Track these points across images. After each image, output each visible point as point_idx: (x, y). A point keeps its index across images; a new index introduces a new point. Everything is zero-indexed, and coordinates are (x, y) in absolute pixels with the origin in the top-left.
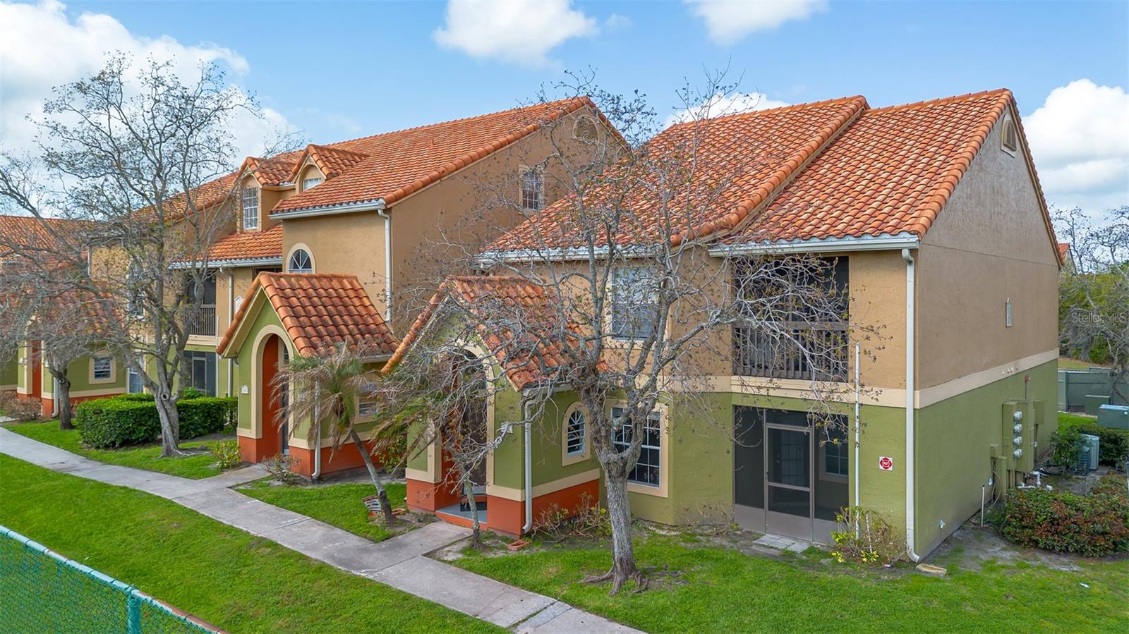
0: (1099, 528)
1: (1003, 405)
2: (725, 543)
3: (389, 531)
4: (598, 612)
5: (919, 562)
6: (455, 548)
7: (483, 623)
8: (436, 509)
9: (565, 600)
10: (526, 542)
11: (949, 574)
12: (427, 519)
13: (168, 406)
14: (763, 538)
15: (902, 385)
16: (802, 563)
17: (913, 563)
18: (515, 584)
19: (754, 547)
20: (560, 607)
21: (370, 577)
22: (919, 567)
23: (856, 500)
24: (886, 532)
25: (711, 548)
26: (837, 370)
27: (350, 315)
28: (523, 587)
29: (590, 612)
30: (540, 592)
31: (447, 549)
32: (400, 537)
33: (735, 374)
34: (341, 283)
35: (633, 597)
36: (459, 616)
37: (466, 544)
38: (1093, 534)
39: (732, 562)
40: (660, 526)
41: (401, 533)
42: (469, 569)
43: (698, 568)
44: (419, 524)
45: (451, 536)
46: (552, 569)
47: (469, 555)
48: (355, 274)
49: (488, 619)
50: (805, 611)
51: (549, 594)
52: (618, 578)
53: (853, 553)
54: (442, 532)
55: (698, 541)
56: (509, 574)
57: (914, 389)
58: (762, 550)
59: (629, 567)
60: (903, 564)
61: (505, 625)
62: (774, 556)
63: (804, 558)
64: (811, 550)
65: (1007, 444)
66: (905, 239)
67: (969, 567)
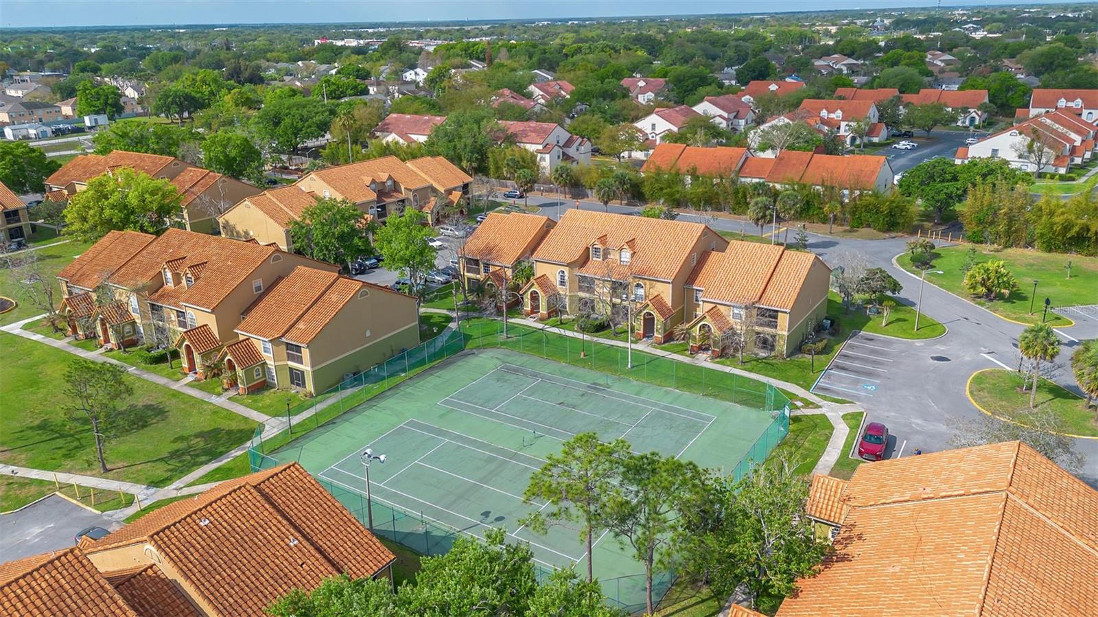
1: (808, 322)
2: (754, 355)
9: (734, 367)
10: (720, 356)
11: (790, 359)
12: (699, 352)
13: (614, 325)
14: (760, 354)
15: (785, 331)
16: (767, 359)
17: (785, 358)
18: (724, 365)
19: (759, 356)
20: (734, 369)
21: (700, 365)
23: (777, 349)
24: (781, 354)
27: (664, 306)
28: (726, 365)
29: (739, 369)
30: (729, 367)
32: (696, 357)
33: (757, 325)
34: (657, 297)
35: (744, 366)
37: (709, 357)
41: (695, 355)
42: (713, 362)
43: (752, 361)
44: (697, 353)
45: (706, 355)
46: (729, 362)
47: (711, 359)
48: (659, 294)
49: (725, 371)
50: (769, 367)
51: (731, 367)
52: (741, 364)
53: (776, 356)
54: (704, 355)
56: (721, 362)
57: (787, 332)
59: (742, 362)
61: (728, 372)
62: (762, 358)
63: (768, 357)
64: (770, 356)
65: (807, 329)
66: (788, 311)
67: (793, 358)
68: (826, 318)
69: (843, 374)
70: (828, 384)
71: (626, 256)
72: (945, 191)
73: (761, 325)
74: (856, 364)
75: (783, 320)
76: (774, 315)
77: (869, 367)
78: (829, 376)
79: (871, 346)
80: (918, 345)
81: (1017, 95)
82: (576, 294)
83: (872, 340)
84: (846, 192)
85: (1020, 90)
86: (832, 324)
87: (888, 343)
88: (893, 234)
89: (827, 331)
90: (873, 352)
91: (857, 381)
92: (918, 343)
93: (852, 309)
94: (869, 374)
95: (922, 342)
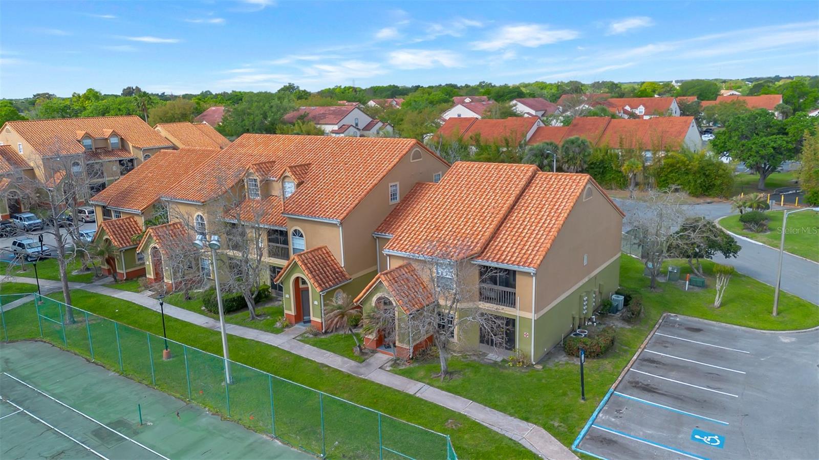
0: (592, 350)
1: (580, 296)
2: (476, 358)
3: (363, 358)
4: (438, 387)
5: (535, 364)
6: (388, 364)
7: (407, 393)
8: (377, 347)
9: (428, 384)
10: (411, 361)
11: (543, 368)
12: (374, 352)
13: (251, 300)
14: (489, 355)
15: (531, 312)
16: (500, 366)
17: (533, 365)
18: (412, 379)
19: (485, 360)
20: (427, 386)
21: (366, 378)
22: (535, 366)
23: (517, 346)
24: (526, 356)
25: (471, 361)
26: (513, 304)
27: (329, 266)
28: (415, 380)
29: (436, 388)
30: (420, 382)
31: (386, 365)
32: (368, 360)
33: (480, 301)
34: (322, 251)
35: (448, 382)
36: (398, 391)
37: (391, 363)
38: (590, 352)
39: (477, 367)
40: (454, 351)
41: (367, 359)
42: (396, 373)
43: (467, 370)
44: (371, 354)
45: (385, 359)
46: (422, 373)
47: (394, 368)
48: (326, 245)
49: (407, 392)
50: (497, 385)
51: (423, 382)
52: (443, 376)
53: (515, 362)
54: (381, 358)
55: (467, 358)
56: (408, 374)
57: (535, 313)
58: (488, 361)
59: (447, 372)
60: (530, 366)
61: (412, 394)
62: (491, 363)
63: (500, 364)
64: (504, 361)
65: (581, 310)
66: (532, 270)
67: (551, 365)
68: (617, 293)
69: (645, 401)
70: (615, 426)
71: (290, 187)
72: (772, 144)
73: (488, 299)
74: (672, 380)
75: (526, 289)
76: (508, 278)
77: (700, 387)
78: (616, 407)
79: (698, 341)
80: (786, 340)
81: (809, 101)
82: (225, 252)
83: (698, 330)
84: (649, 155)
85: (811, 96)
86: (626, 302)
87: (730, 338)
88: (709, 200)
89: (619, 314)
90: (705, 354)
91: (678, 422)
92: (786, 338)
93: (661, 280)
94: (702, 403)
95: (791, 336)
